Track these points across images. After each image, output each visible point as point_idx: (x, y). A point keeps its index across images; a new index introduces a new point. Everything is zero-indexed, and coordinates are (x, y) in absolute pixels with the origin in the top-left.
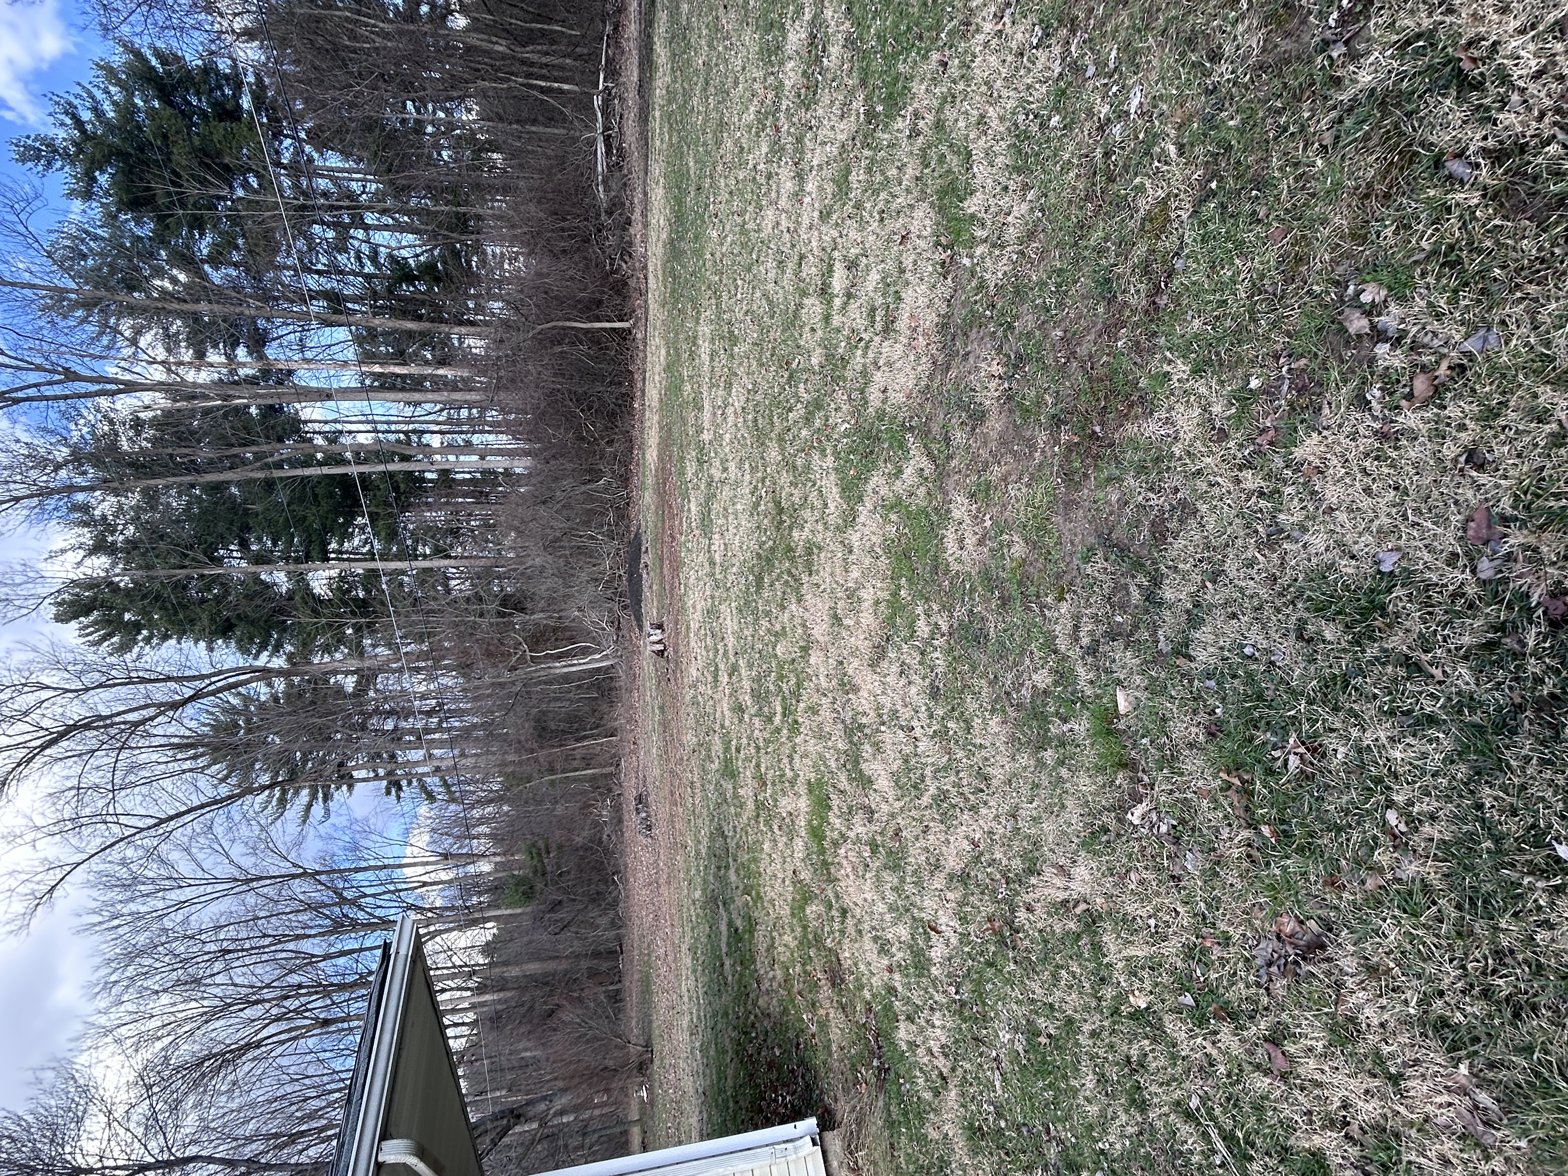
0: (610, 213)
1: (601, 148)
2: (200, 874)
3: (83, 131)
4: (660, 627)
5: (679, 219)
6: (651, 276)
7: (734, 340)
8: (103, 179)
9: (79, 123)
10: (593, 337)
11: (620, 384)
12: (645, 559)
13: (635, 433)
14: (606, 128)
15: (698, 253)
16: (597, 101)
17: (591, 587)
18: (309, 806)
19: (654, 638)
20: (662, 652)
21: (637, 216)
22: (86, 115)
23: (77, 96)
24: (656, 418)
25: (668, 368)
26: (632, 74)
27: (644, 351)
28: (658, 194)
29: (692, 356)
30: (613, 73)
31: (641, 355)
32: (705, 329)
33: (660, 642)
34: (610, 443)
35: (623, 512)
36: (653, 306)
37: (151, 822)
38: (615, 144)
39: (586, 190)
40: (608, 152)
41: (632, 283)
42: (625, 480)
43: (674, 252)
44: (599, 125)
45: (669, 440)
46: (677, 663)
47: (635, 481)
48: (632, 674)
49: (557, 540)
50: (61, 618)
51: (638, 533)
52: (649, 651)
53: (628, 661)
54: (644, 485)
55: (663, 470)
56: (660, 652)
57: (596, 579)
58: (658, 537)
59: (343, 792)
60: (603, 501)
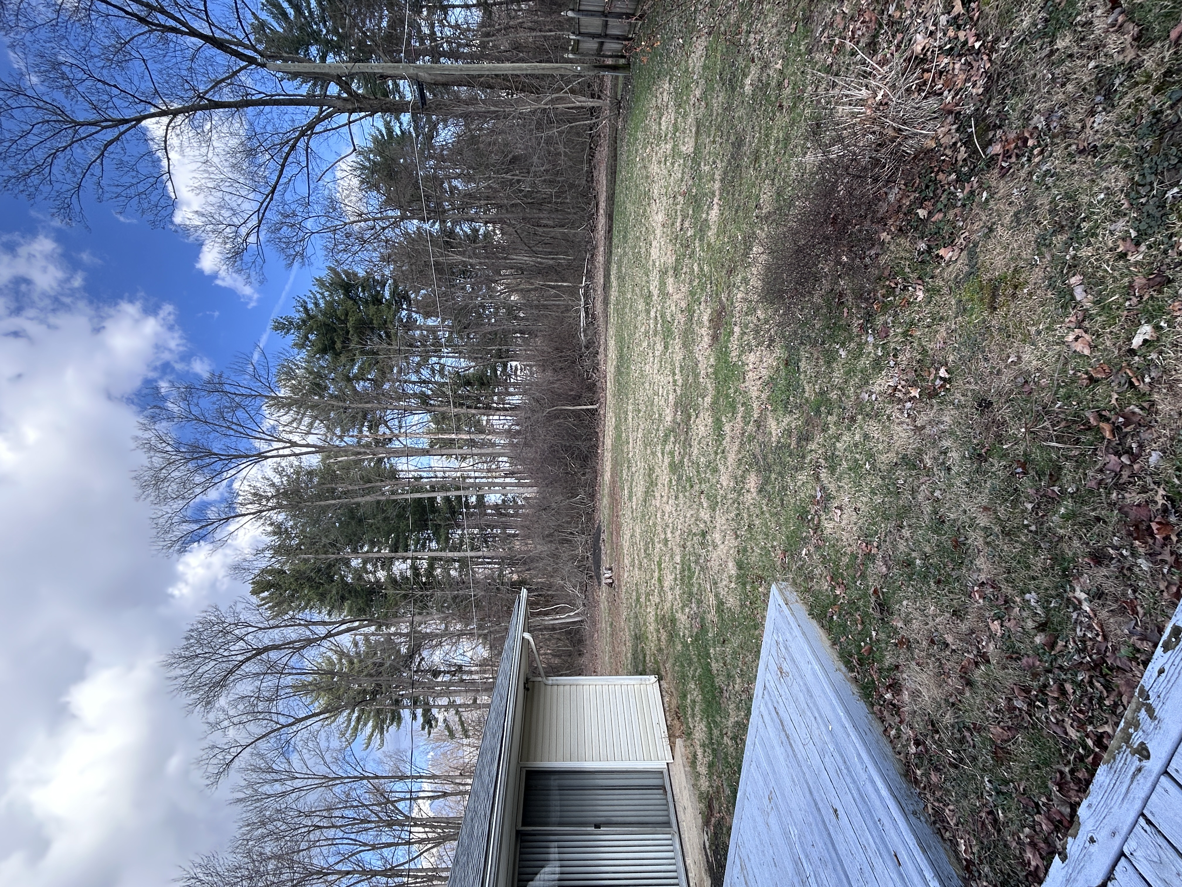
0: (587, 348)
1: (583, 314)
2: (305, 771)
3: (308, 315)
4: (610, 569)
5: (621, 357)
6: (608, 384)
7: (639, 411)
8: (312, 337)
9: (306, 310)
10: (577, 414)
11: (591, 439)
12: (603, 536)
13: (599, 467)
14: (586, 303)
15: (628, 374)
16: (581, 291)
17: (570, 564)
18: (372, 734)
19: (607, 575)
21: (601, 350)
22: (310, 306)
23: (309, 297)
24: (610, 455)
25: (616, 427)
26: (600, 279)
27: (604, 420)
28: (612, 343)
29: (626, 419)
30: (590, 276)
31: (602, 424)
32: (630, 407)
33: (610, 578)
34: (584, 474)
35: (590, 517)
36: (609, 397)
37: (291, 720)
38: (590, 312)
39: (574, 336)
40: (587, 317)
41: (598, 384)
42: (592, 496)
43: (619, 372)
44: (582, 302)
45: (616, 464)
46: (619, 586)
47: (598, 496)
48: (594, 623)
49: (550, 535)
50: (254, 592)
51: (599, 526)
52: (604, 587)
53: (591, 616)
54: (603, 496)
55: (613, 482)
56: (610, 585)
57: (573, 558)
58: (610, 523)
59: (393, 728)
60: (578, 508)
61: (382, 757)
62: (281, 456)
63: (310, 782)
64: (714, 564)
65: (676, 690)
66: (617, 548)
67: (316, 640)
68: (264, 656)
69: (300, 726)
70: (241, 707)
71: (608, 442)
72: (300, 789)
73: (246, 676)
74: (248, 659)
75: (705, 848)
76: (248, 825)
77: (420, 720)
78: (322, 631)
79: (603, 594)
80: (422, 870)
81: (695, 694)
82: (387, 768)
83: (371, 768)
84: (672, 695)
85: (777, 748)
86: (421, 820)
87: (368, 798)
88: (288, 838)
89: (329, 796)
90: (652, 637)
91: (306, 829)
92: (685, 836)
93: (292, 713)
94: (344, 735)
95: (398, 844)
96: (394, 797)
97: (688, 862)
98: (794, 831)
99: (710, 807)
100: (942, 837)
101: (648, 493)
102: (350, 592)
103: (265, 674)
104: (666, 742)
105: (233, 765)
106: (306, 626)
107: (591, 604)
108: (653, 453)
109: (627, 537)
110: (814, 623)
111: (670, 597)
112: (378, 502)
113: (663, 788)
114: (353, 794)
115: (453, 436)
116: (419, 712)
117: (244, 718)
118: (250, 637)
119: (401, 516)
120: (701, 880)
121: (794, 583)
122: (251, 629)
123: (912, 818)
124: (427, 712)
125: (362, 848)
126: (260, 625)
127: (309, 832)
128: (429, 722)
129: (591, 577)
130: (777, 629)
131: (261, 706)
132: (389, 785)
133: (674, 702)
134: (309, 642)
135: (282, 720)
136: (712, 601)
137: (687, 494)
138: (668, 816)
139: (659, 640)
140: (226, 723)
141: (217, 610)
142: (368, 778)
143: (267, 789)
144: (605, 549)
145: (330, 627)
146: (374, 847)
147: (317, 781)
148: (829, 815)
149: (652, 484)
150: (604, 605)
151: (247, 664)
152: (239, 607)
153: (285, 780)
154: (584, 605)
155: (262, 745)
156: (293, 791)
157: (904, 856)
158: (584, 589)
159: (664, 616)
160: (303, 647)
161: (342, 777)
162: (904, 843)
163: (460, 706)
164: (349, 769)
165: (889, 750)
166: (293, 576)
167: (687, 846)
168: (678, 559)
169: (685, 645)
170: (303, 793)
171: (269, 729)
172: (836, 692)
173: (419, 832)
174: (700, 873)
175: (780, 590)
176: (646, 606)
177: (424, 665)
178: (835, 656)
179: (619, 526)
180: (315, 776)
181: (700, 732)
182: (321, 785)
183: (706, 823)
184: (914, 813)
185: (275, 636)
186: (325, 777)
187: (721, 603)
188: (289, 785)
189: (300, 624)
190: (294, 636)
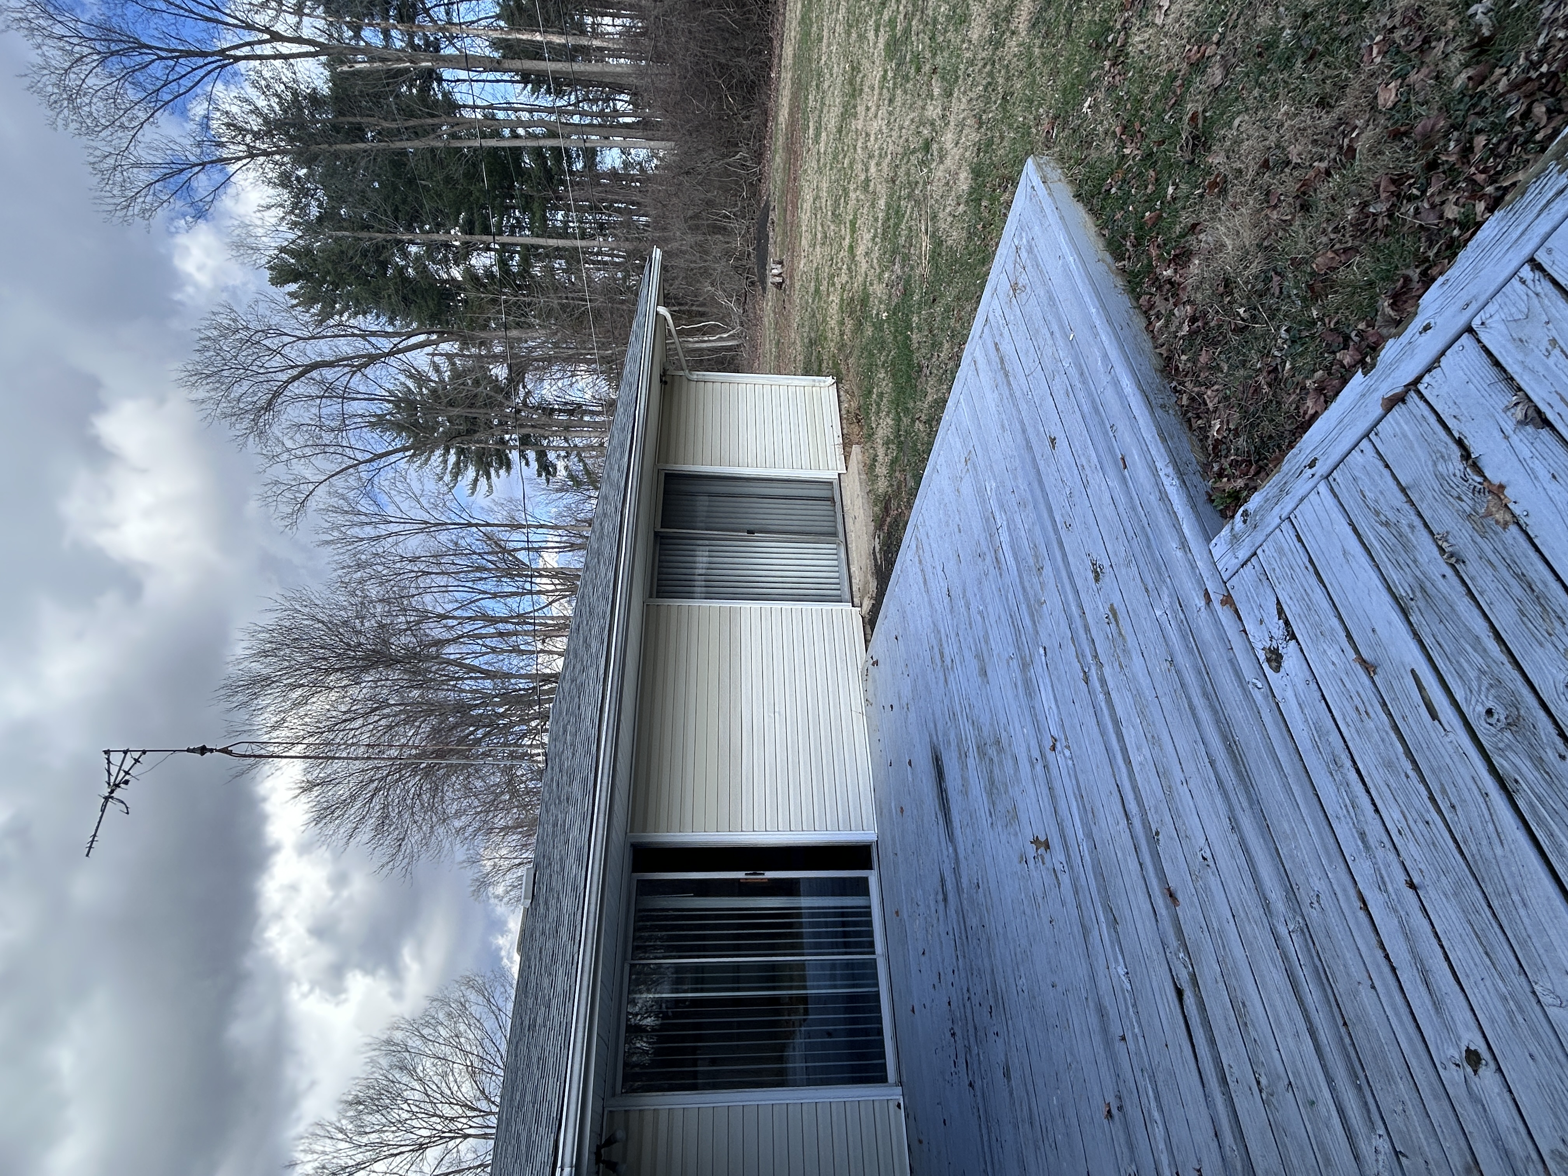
2: (399, 515)
4: (781, 263)
11: (760, 53)
12: (772, 216)
13: (771, 104)
17: (723, 262)
18: (476, 480)
19: (775, 271)
20: (781, 284)
24: (789, 75)
25: (803, 19)
27: (784, 14)
31: (780, 18)
33: (779, 275)
34: (747, 118)
35: (755, 190)
37: (368, 456)
42: (759, 156)
45: (800, 88)
46: (792, 285)
47: (768, 155)
48: (754, 347)
49: (696, 216)
50: (275, 282)
51: (767, 201)
52: (771, 291)
53: (751, 339)
54: (776, 151)
55: (792, 122)
56: (779, 285)
57: (728, 254)
58: (784, 193)
59: (502, 472)
60: (739, 175)
61: (492, 505)
62: (261, 58)
63: (408, 527)
64: (936, 189)
65: (860, 388)
66: (791, 230)
67: (379, 356)
68: (315, 374)
69: (382, 462)
70: (300, 439)
71: (788, 51)
72: (397, 534)
73: (297, 398)
74: (295, 379)
75: (874, 553)
76: (343, 568)
77: (534, 465)
78: (386, 345)
79: (768, 304)
80: (552, 618)
81: (884, 382)
82: (500, 517)
83: (479, 517)
84: (853, 395)
85: (989, 394)
86: (545, 570)
87: (479, 546)
88: (392, 583)
89: (432, 543)
90: (833, 335)
91: (413, 574)
92: (852, 546)
93: (369, 448)
94: (441, 479)
95: (523, 594)
96: (511, 545)
97: (853, 569)
98: (991, 485)
99: (886, 509)
100: (1191, 425)
101: (848, 113)
102: (414, 292)
103: (322, 397)
104: (840, 450)
105: (308, 503)
106: (363, 337)
107: (751, 322)
108: (862, 37)
109: (807, 206)
110: (1080, 207)
111: (864, 266)
112: (432, 150)
113: (832, 500)
114: (462, 543)
115: (538, 37)
116: (531, 455)
117: (308, 451)
118: (287, 349)
119: (472, 175)
120: (866, 583)
121: (1061, 159)
122: (287, 339)
123: (1159, 412)
124: (541, 456)
125: (481, 596)
126: (298, 333)
127: (417, 577)
128: (546, 468)
129: (753, 283)
130: (1021, 228)
131: (328, 438)
132: (503, 535)
133: (854, 404)
134: (372, 359)
135: (360, 456)
136: (926, 243)
137: (909, 86)
138: (835, 527)
139: (842, 334)
140: (285, 456)
141: (232, 310)
142: (476, 525)
143: (356, 531)
144: (774, 235)
145: (396, 340)
146: (495, 596)
147: (416, 526)
148: (1041, 448)
149: (854, 92)
150: (768, 318)
151: (296, 384)
152: (262, 309)
153: (376, 523)
154: (742, 325)
155: (339, 482)
156: (390, 535)
157: (1135, 458)
158: (742, 299)
159: (852, 299)
160: (366, 365)
161: (446, 524)
162: (1141, 441)
163: (583, 449)
164: (453, 516)
165: (1148, 345)
166: (328, 259)
167: (854, 555)
168: (882, 203)
169: (878, 326)
170: (402, 538)
171: (344, 466)
172: (1093, 284)
173: (544, 583)
174: (866, 577)
175: (1039, 166)
176: (828, 295)
177: (532, 401)
178: (1100, 244)
179: (797, 194)
180: (412, 521)
181: (884, 427)
182: (422, 530)
183: (879, 527)
184: (1163, 406)
185: (324, 349)
186: (426, 523)
187: (938, 242)
188: (383, 529)
189: (353, 335)
190: (350, 351)
